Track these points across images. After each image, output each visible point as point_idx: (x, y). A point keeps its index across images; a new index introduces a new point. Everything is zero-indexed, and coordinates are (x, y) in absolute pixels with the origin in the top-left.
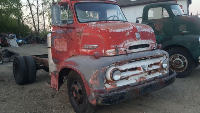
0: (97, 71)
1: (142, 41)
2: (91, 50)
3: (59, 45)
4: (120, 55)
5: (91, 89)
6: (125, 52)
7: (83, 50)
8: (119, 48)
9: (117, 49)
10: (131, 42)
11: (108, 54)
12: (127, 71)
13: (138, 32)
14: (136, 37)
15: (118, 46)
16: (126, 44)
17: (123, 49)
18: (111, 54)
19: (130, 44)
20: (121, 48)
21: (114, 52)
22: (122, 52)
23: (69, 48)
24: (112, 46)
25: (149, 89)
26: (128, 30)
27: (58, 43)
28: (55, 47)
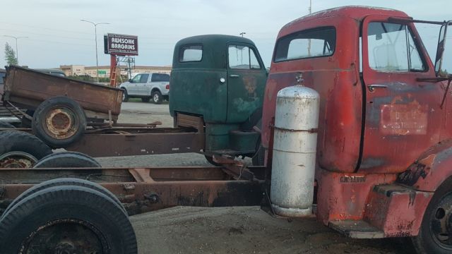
3: (398, 121)
27: (397, 116)
28: (385, 127)
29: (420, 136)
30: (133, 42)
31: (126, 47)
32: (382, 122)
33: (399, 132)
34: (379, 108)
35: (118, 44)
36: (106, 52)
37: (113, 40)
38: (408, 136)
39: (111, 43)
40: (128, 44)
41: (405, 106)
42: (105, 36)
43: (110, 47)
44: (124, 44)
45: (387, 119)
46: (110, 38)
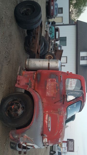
0: (33, 141)
2: (47, 124)
3: (51, 85)
5: (20, 136)
7: (47, 115)
11: (44, 139)
18: (44, 141)
23: (48, 98)
27: (52, 84)
28: (49, 80)
29: (46, 93)
30: (72, 150)
31: (70, 147)
32: (51, 79)
33: (47, 85)
34: (55, 78)
35: (71, 144)
36: (67, 139)
37: (72, 142)
38: (46, 89)
39: (71, 141)
40: (71, 148)
41: (55, 88)
42: (73, 139)
43: (69, 141)
44: (71, 146)
45: (52, 81)
46: (73, 141)
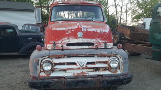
1: (84, 39)
4: (57, 50)
6: (61, 48)
8: (57, 44)
9: (54, 45)
10: (70, 40)
11: (48, 48)
12: (65, 64)
13: (82, 31)
14: (77, 36)
15: (56, 42)
16: (64, 41)
17: (60, 45)
19: (69, 42)
20: (59, 44)
21: (52, 47)
22: (59, 48)
24: (51, 42)
25: (82, 84)
26: (70, 29)
